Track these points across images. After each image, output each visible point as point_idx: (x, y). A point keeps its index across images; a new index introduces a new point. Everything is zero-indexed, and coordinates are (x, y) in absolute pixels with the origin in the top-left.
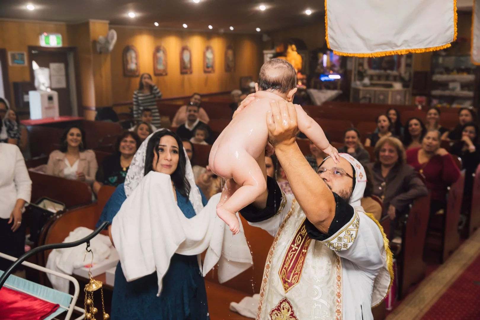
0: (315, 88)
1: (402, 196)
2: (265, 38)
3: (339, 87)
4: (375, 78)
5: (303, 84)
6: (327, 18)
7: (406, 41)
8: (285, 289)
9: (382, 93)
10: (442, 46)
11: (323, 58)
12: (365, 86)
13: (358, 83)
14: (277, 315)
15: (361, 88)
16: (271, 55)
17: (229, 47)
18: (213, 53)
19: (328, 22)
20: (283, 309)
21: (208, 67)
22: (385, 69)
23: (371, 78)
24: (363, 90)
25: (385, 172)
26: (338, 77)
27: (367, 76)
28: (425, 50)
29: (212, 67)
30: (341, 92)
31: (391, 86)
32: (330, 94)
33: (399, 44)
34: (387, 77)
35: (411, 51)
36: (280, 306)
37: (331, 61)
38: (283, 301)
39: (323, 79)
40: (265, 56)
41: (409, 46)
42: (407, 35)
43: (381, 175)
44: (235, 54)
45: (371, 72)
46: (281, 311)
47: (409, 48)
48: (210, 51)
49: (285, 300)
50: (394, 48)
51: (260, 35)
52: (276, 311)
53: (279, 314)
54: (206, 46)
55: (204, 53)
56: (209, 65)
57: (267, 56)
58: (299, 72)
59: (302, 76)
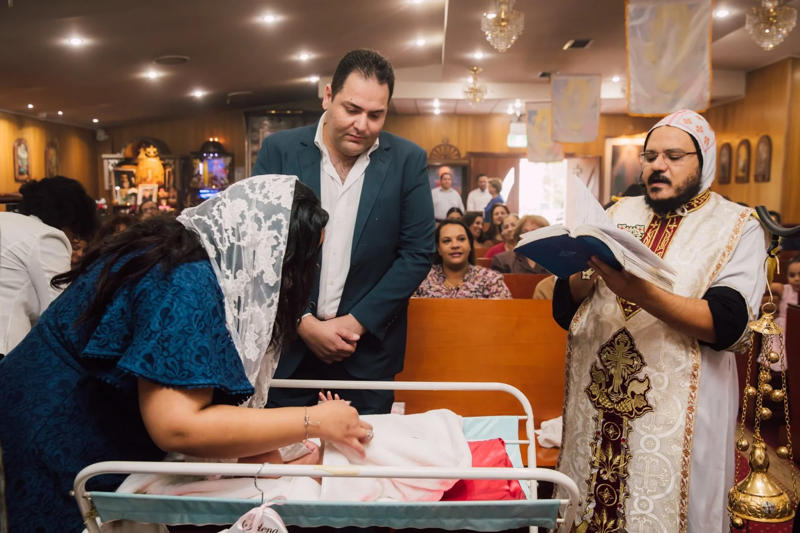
2: (101, 136)
5: (169, 204)
8: (626, 314)
11: (199, 166)
14: (609, 353)
16: (117, 162)
17: (50, 144)
18: (26, 149)
20: (618, 343)
21: (21, 173)
29: (28, 174)
36: (613, 341)
37: (210, 172)
38: (619, 333)
40: (105, 162)
44: (59, 157)
46: (614, 347)
48: (23, 146)
49: (624, 331)
52: (608, 348)
53: (611, 352)
54: (16, 138)
55: (15, 150)
56: (22, 170)
57: (109, 163)
58: (159, 189)
59: (166, 194)
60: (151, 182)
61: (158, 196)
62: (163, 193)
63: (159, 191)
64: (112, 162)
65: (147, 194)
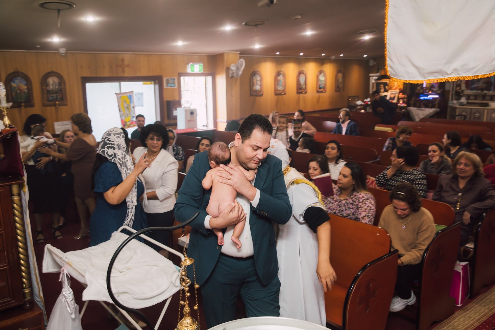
0: (415, 106)
1: (477, 205)
2: (372, 63)
3: (437, 106)
4: (472, 98)
5: (404, 102)
6: (387, 50)
7: (455, 70)
9: (477, 111)
10: (490, 74)
12: (462, 104)
13: (455, 102)
15: (458, 106)
17: (339, 71)
18: (325, 76)
19: (388, 54)
21: (320, 88)
22: (482, 90)
23: (468, 97)
24: (459, 108)
25: (462, 184)
26: (437, 96)
27: (464, 95)
28: (473, 77)
29: (324, 88)
30: (438, 110)
31: (487, 105)
32: (429, 111)
33: (449, 73)
34: (484, 97)
35: (460, 78)
39: (422, 98)
40: (371, 78)
41: (458, 74)
42: (456, 65)
43: (457, 186)
44: (344, 77)
45: (468, 92)
47: (458, 76)
48: (322, 74)
50: (445, 75)
51: (367, 61)
54: (319, 70)
55: (318, 77)
56: (321, 86)
57: (373, 79)
58: (400, 92)
59: (403, 96)
60: (396, 89)
61: (398, 97)
62: (401, 95)
63: (399, 94)
64: (375, 78)
65: (393, 96)
